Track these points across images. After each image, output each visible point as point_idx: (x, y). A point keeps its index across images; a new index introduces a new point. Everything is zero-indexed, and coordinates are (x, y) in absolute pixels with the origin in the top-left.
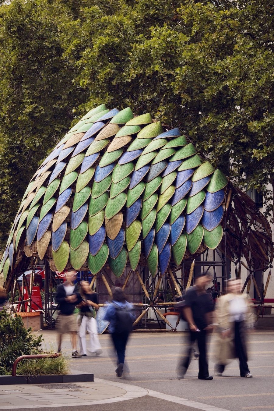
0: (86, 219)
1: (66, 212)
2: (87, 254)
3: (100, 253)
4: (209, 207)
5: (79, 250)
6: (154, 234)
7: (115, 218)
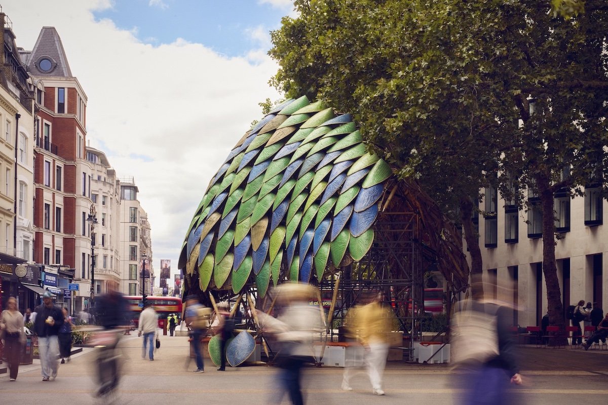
0: (233, 227)
1: (215, 219)
2: (230, 269)
3: (242, 268)
4: (359, 206)
5: (221, 264)
6: (296, 243)
7: (258, 225)
